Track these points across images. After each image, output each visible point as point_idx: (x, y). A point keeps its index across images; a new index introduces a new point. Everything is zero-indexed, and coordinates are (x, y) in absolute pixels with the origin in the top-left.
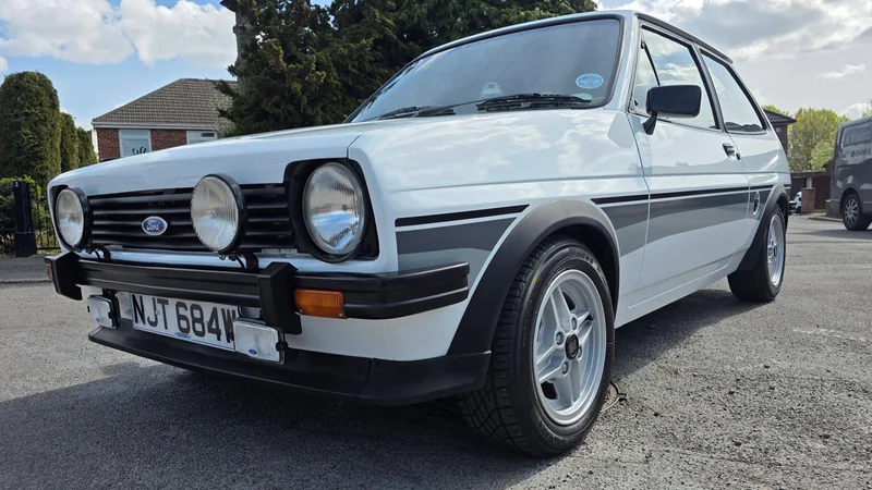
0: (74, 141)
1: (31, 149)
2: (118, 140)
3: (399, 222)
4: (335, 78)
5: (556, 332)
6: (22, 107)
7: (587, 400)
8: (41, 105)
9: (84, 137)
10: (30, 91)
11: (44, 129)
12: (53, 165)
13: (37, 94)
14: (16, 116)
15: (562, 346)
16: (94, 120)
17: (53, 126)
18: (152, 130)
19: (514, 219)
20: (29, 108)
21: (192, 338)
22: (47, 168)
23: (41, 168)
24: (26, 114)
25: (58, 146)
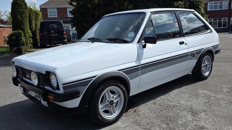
0: (33, 16)
1: (21, 21)
2: (47, 11)
3: (63, 84)
4: (101, 1)
5: (107, 100)
6: (17, 9)
7: (117, 114)
8: (22, 8)
9: (36, 13)
10: (20, 4)
11: (24, 15)
12: (27, 26)
13: (22, 5)
14: (16, 12)
15: (109, 103)
16: (40, 6)
17: (26, 14)
18: (57, 8)
19: (93, 79)
20: (19, 9)
21: (37, 98)
22: (25, 27)
23: (24, 27)
24: (19, 11)
25: (28, 20)
